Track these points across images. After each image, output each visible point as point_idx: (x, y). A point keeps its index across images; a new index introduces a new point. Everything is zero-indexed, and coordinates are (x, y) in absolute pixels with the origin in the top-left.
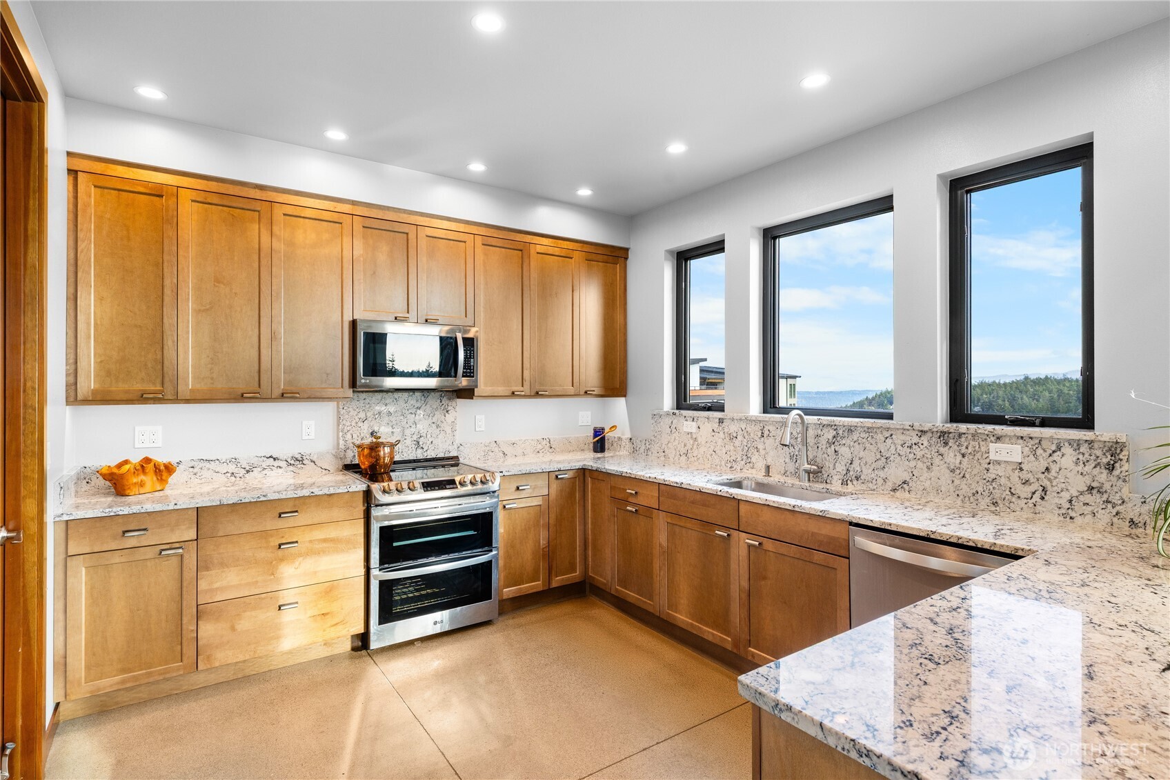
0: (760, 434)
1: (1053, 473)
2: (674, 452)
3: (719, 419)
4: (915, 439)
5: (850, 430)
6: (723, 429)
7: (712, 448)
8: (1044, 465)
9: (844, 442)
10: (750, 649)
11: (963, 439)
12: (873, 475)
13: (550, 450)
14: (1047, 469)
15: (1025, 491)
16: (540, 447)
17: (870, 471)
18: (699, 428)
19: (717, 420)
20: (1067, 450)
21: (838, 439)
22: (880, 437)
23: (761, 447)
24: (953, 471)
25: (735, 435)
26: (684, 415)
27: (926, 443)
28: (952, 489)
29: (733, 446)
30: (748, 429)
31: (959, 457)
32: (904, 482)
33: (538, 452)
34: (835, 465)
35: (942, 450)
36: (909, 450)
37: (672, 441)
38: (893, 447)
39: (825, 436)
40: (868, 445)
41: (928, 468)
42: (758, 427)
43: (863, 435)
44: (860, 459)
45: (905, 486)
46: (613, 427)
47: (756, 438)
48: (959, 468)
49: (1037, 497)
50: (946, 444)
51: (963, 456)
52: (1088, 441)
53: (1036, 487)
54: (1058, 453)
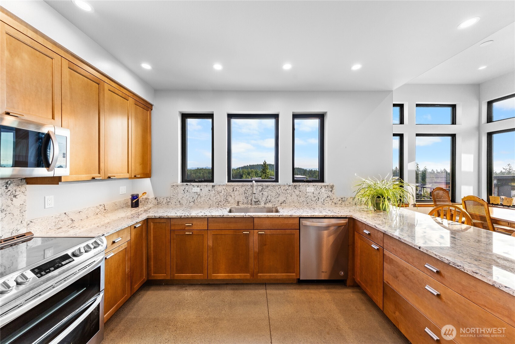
0: (232, 190)
1: (320, 194)
2: (186, 201)
3: (212, 186)
4: (287, 188)
5: (267, 187)
6: (214, 189)
7: (209, 197)
8: (318, 192)
9: (265, 190)
10: (259, 274)
11: (300, 187)
12: (275, 200)
13: (105, 211)
14: (319, 193)
15: (314, 199)
16: (98, 210)
17: (274, 199)
18: (201, 190)
19: (211, 186)
20: (323, 188)
21: (263, 189)
22: (277, 188)
23: (232, 195)
24: (297, 196)
25: (220, 191)
26: (193, 185)
27: (290, 189)
28: (297, 201)
29: (220, 196)
30: (227, 189)
31: (299, 192)
32: (284, 201)
33: (97, 214)
34: (262, 198)
35: (295, 190)
36: (285, 191)
37: (185, 196)
38: (281, 191)
39: (259, 189)
40: (273, 191)
41: (291, 196)
42: (231, 188)
43: (272, 188)
44: (271, 195)
45: (284, 202)
46: (144, 193)
47: (230, 192)
48: (299, 195)
49: (317, 200)
50: (296, 188)
51: (300, 191)
52: (328, 186)
53: (317, 198)
54: (321, 189)
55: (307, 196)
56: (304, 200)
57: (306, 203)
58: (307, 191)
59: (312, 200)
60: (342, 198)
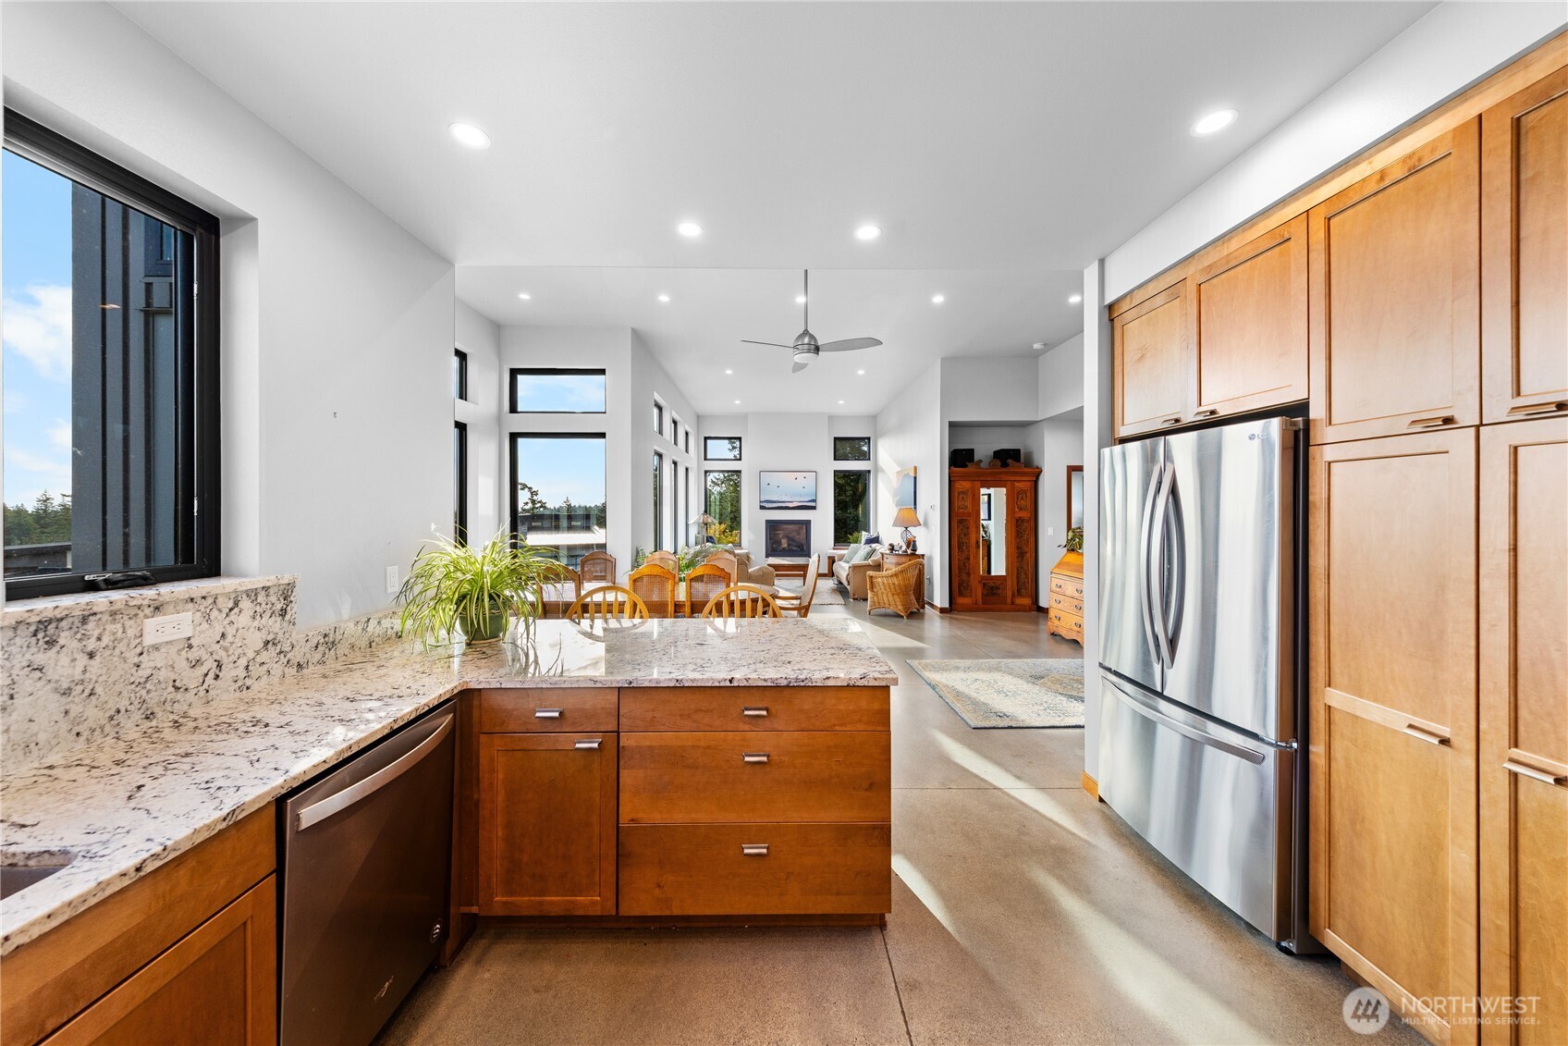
1: (229, 638)
8: (219, 631)
11: (91, 625)
14: (223, 635)
15: (194, 677)
20: (245, 604)
24: (66, 692)
31: (82, 661)
35: (41, 658)
48: (82, 682)
49: (209, 679)
50: (51, 643)
51: (90, 655)
52: (266, 589)
53: (209, 664)
54: (236, 610)
55: (148, 672)
56: (123, 704)
57: (137, 716)
58: (149, 640)
59: (177, 689)
60: (325, 636)
